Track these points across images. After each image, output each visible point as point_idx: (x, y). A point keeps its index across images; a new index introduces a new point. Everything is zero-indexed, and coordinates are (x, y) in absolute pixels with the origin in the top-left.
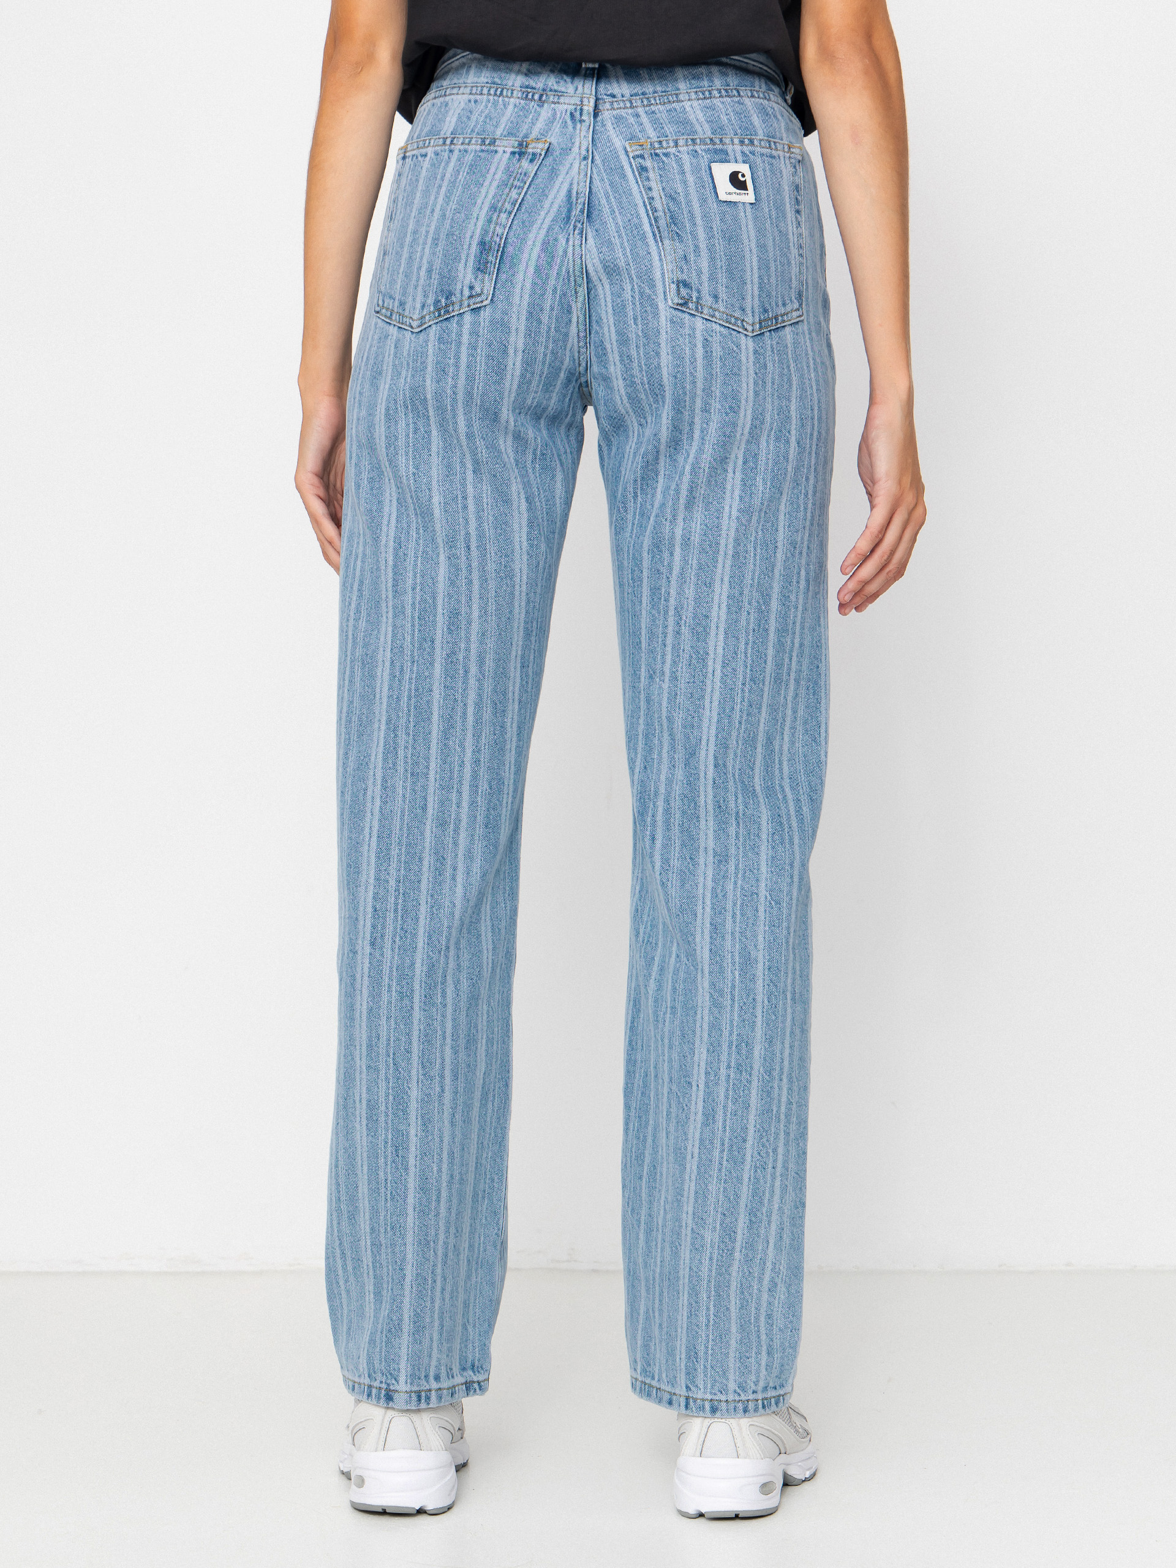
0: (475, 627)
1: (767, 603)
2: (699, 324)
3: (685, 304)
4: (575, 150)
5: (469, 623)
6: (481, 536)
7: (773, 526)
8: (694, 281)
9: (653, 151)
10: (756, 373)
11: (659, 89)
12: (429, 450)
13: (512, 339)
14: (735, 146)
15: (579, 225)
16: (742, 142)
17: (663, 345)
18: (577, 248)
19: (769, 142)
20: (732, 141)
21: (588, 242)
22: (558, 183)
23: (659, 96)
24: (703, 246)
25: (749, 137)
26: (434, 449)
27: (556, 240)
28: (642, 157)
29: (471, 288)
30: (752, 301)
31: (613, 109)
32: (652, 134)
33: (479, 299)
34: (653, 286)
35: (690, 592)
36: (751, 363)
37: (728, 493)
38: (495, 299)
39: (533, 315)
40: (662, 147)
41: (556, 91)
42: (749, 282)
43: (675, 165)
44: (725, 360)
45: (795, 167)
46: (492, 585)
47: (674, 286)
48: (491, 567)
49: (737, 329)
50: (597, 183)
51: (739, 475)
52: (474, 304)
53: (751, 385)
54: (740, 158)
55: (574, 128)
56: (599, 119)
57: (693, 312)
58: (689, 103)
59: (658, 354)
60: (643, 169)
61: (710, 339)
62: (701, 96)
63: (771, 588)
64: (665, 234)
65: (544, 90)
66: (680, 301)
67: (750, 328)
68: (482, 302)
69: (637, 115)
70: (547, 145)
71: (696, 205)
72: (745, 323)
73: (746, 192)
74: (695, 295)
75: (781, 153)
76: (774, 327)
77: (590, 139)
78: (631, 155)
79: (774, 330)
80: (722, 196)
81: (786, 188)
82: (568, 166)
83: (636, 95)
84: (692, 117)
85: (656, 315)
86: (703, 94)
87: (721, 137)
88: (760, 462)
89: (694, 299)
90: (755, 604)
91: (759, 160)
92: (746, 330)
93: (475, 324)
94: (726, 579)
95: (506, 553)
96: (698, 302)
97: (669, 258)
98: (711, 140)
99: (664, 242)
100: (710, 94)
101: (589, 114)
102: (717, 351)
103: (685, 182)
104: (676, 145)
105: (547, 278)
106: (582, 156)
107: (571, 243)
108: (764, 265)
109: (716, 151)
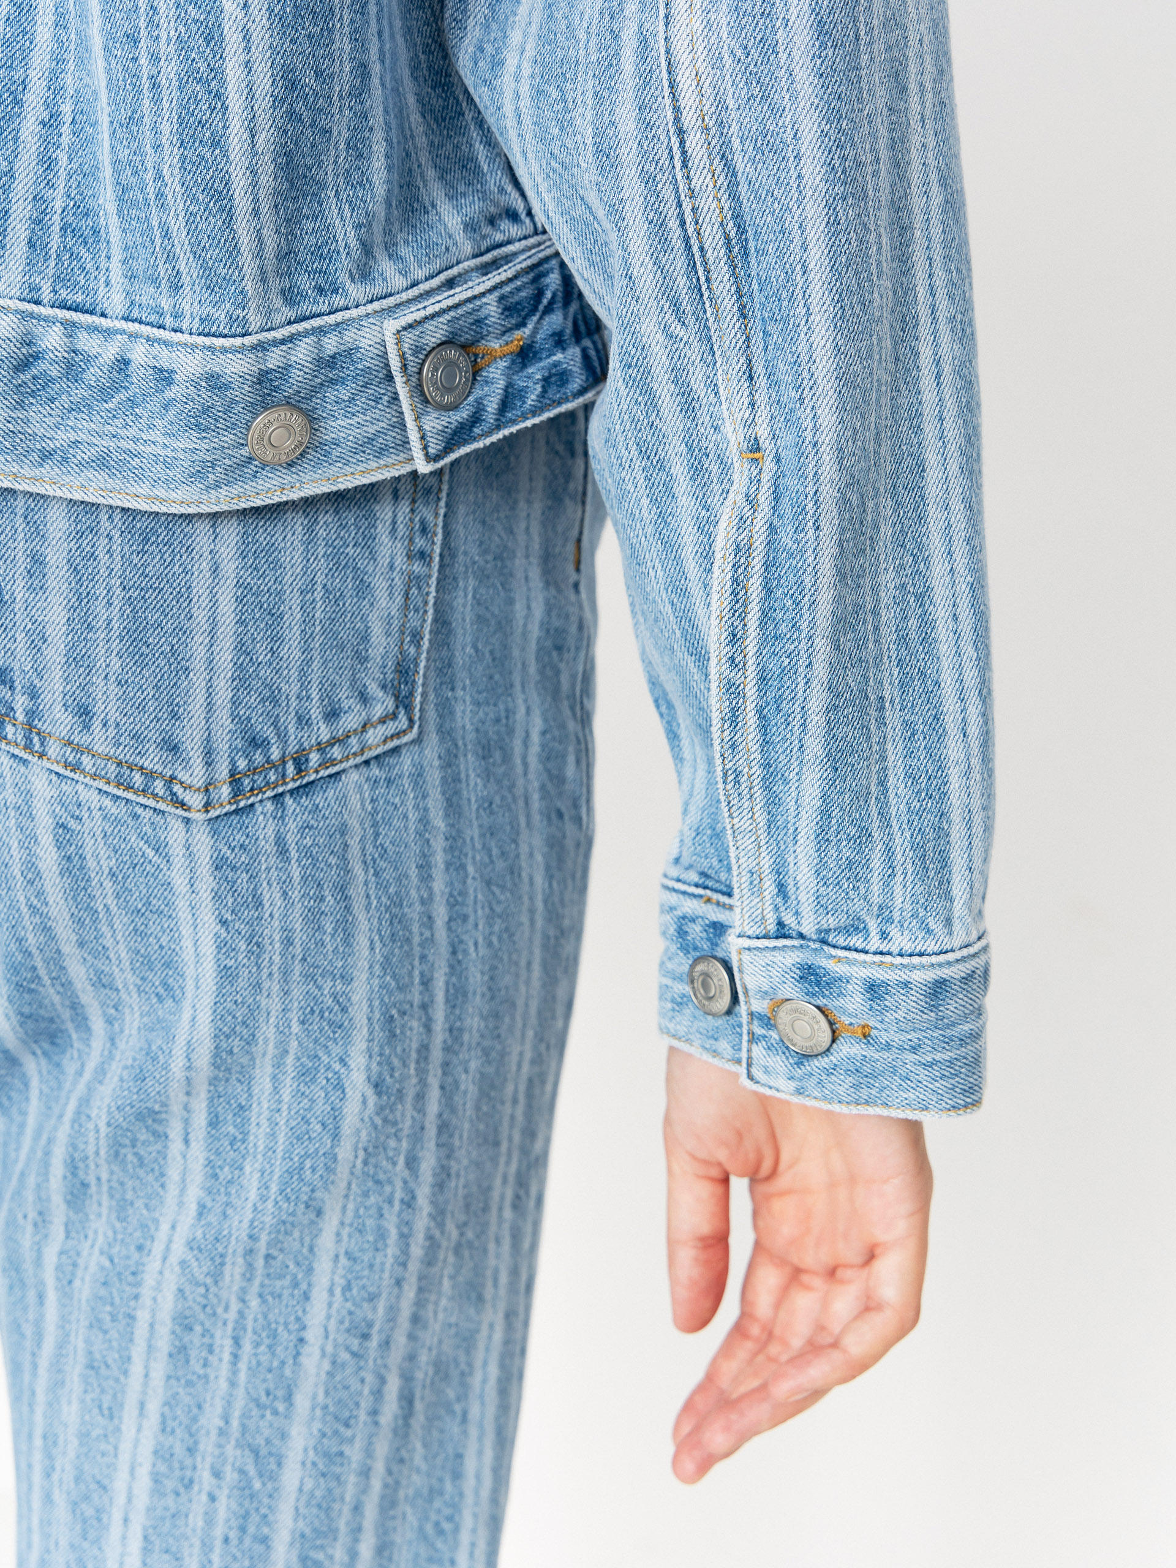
7: (296, 1285)
42: (198, 666)
44: (125, 878)
49: (151, 803)
51: (198, 1152)
57: (16, 752)
63: (284, 1436)
67: (195, 800)
72: (177, 788)
76: (291, 786)
79: (291, 792)
88: (253, 1129)
89: (20, 716)
94: (154, 1408)
96: (30, 726)
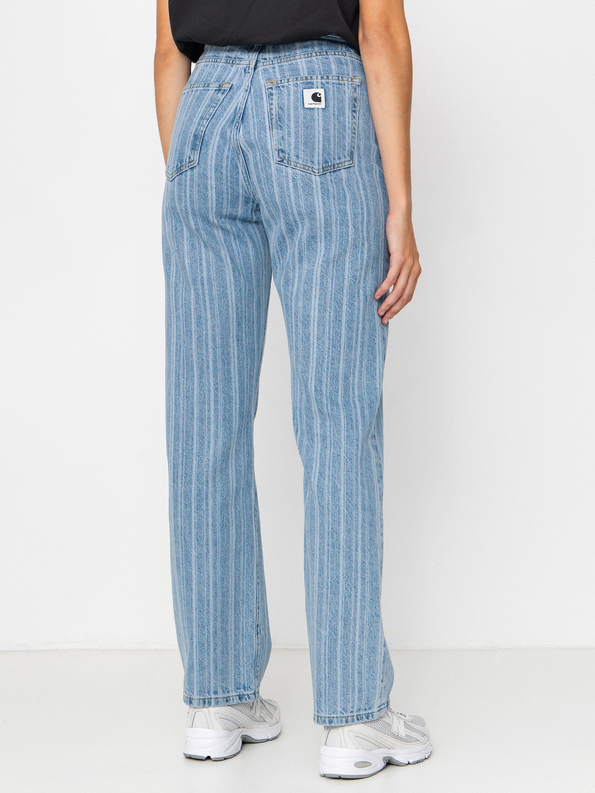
0: (209, 323)
1: (341, 308)
2: (290, 170)
3: (282, 161)
4: (243, 87)
5: (206, 321)
6: (209, 278)
8: (286, 149)
9: (277, 86)
10: (323, 194)
11: (287, 54)
12: (183, 238)
13: (209, 182)
14: (318, 80)
15: (237, 124)
16: (322, 78)
17: (274, 182)
18: (235, 136)
19: (338, 77)
20: (317, 77)
21: (240, 132)
22: (232, 104)
23: (286, 58)
24: (292, 131)
25: (327, 75)
26: (185, 237)
27: (226, 132)
28: (271, 88)
29: (190, 158)
30: (318, 157)
31: (263, 65)
32: (279, 76)
33: (192, 163)
34: (268, 153)
35: (301, 304)
36: (319, 189)
37: (319, 254)
38: (200, 163)
39: (218, 169)
40: (282, 83)
41: (240, 58)
43: (286, 92)
45: (355, 89)
46: (216, 302)
47: (277, 152)
48: (215, 293)
50: (249, 102)
52: (191, 166)
53: (320, 199)
54: (320, 86)
55: (245, 76)
56: (256, 71)
58: (300, 60)
59: (273, 186)
60: (272, 94)
61: (295, 178)
62: (306, 56)
64: (274, 126)
65: (235, 58)
66: (280, 160)
68: (194, 164)
69: (274, 68)
70: (231, 85)
71: (292, 111)
73: (320, 103)
74: (287, 156)
75: (346, 82)
77: (250, 81)
78: (266, 88)
80: (306, 106)
81: (347, 100)
82: (238, 94)
83: (276, 58)
84: (300, 67)
85: (270, 167)
86: (308, 55)
87: (311, 76)
90: (333, 308)
91: (331, 86)
92: (314, 172)
93: (192, 175)
95: (223, 286)
97: (274, 138)
98: (306, 78)
99: (273, 131)
100: (311, 55)
101: (252, 69)
102: (300, 184)
103: (289, 100)
104: (288, 81)
105: (224, 151)
106: (245, 90)
107: (232, 133)
108: (327, 139)
109: (307, 83)
